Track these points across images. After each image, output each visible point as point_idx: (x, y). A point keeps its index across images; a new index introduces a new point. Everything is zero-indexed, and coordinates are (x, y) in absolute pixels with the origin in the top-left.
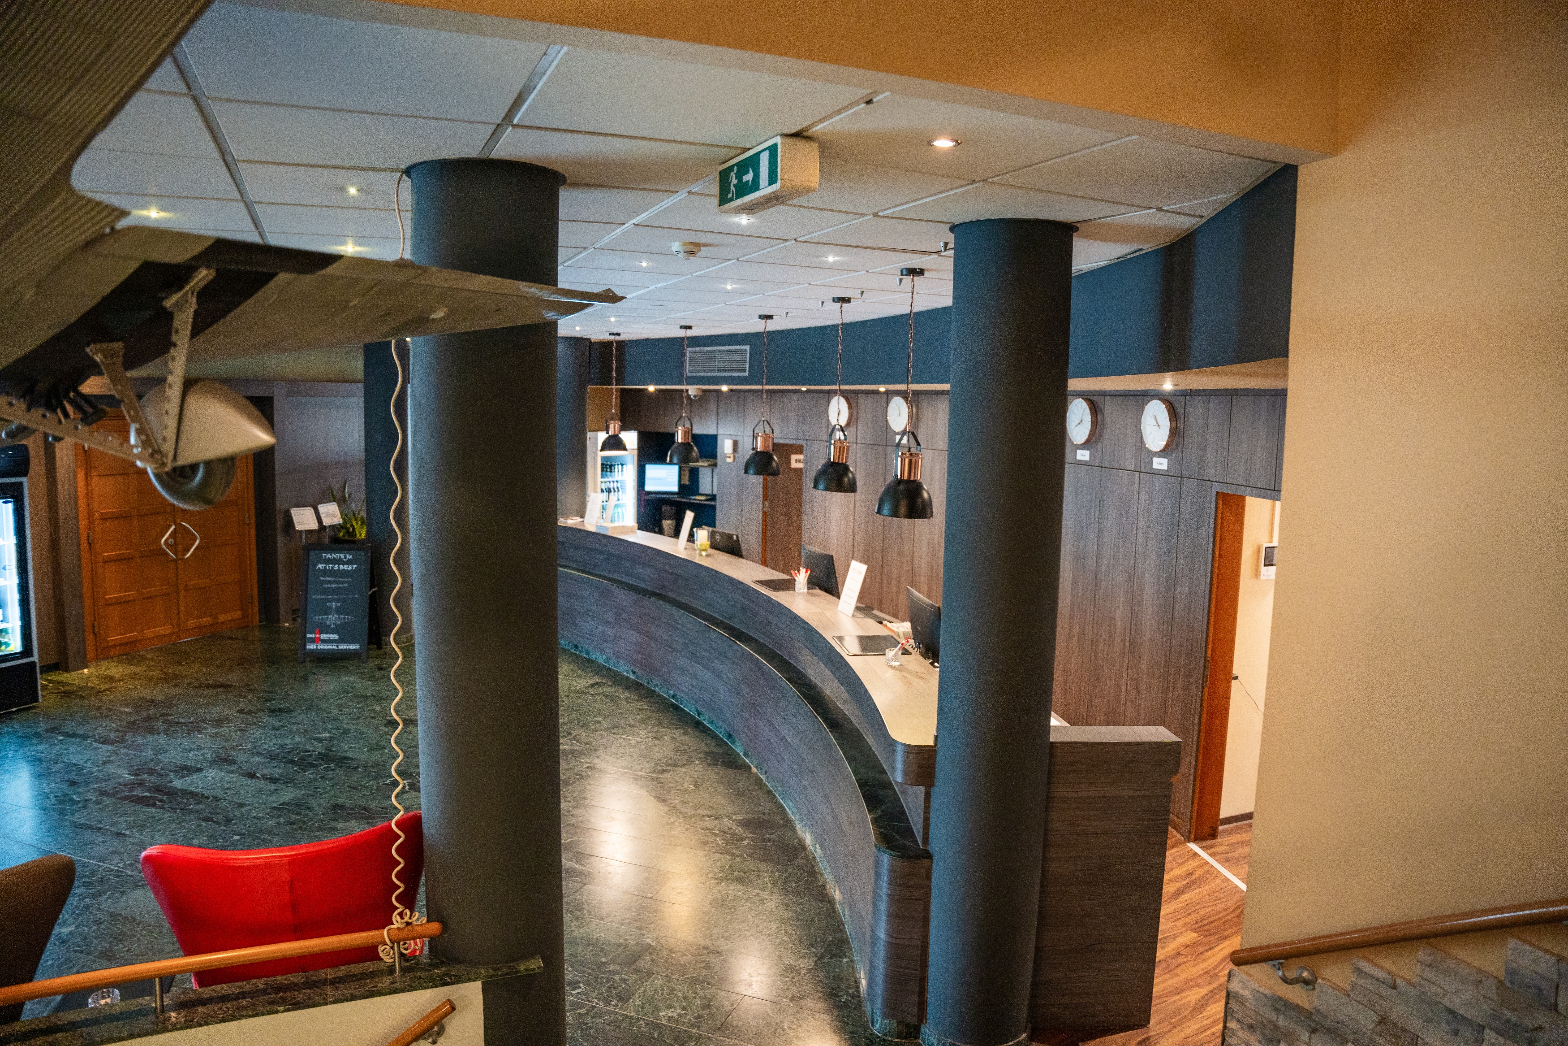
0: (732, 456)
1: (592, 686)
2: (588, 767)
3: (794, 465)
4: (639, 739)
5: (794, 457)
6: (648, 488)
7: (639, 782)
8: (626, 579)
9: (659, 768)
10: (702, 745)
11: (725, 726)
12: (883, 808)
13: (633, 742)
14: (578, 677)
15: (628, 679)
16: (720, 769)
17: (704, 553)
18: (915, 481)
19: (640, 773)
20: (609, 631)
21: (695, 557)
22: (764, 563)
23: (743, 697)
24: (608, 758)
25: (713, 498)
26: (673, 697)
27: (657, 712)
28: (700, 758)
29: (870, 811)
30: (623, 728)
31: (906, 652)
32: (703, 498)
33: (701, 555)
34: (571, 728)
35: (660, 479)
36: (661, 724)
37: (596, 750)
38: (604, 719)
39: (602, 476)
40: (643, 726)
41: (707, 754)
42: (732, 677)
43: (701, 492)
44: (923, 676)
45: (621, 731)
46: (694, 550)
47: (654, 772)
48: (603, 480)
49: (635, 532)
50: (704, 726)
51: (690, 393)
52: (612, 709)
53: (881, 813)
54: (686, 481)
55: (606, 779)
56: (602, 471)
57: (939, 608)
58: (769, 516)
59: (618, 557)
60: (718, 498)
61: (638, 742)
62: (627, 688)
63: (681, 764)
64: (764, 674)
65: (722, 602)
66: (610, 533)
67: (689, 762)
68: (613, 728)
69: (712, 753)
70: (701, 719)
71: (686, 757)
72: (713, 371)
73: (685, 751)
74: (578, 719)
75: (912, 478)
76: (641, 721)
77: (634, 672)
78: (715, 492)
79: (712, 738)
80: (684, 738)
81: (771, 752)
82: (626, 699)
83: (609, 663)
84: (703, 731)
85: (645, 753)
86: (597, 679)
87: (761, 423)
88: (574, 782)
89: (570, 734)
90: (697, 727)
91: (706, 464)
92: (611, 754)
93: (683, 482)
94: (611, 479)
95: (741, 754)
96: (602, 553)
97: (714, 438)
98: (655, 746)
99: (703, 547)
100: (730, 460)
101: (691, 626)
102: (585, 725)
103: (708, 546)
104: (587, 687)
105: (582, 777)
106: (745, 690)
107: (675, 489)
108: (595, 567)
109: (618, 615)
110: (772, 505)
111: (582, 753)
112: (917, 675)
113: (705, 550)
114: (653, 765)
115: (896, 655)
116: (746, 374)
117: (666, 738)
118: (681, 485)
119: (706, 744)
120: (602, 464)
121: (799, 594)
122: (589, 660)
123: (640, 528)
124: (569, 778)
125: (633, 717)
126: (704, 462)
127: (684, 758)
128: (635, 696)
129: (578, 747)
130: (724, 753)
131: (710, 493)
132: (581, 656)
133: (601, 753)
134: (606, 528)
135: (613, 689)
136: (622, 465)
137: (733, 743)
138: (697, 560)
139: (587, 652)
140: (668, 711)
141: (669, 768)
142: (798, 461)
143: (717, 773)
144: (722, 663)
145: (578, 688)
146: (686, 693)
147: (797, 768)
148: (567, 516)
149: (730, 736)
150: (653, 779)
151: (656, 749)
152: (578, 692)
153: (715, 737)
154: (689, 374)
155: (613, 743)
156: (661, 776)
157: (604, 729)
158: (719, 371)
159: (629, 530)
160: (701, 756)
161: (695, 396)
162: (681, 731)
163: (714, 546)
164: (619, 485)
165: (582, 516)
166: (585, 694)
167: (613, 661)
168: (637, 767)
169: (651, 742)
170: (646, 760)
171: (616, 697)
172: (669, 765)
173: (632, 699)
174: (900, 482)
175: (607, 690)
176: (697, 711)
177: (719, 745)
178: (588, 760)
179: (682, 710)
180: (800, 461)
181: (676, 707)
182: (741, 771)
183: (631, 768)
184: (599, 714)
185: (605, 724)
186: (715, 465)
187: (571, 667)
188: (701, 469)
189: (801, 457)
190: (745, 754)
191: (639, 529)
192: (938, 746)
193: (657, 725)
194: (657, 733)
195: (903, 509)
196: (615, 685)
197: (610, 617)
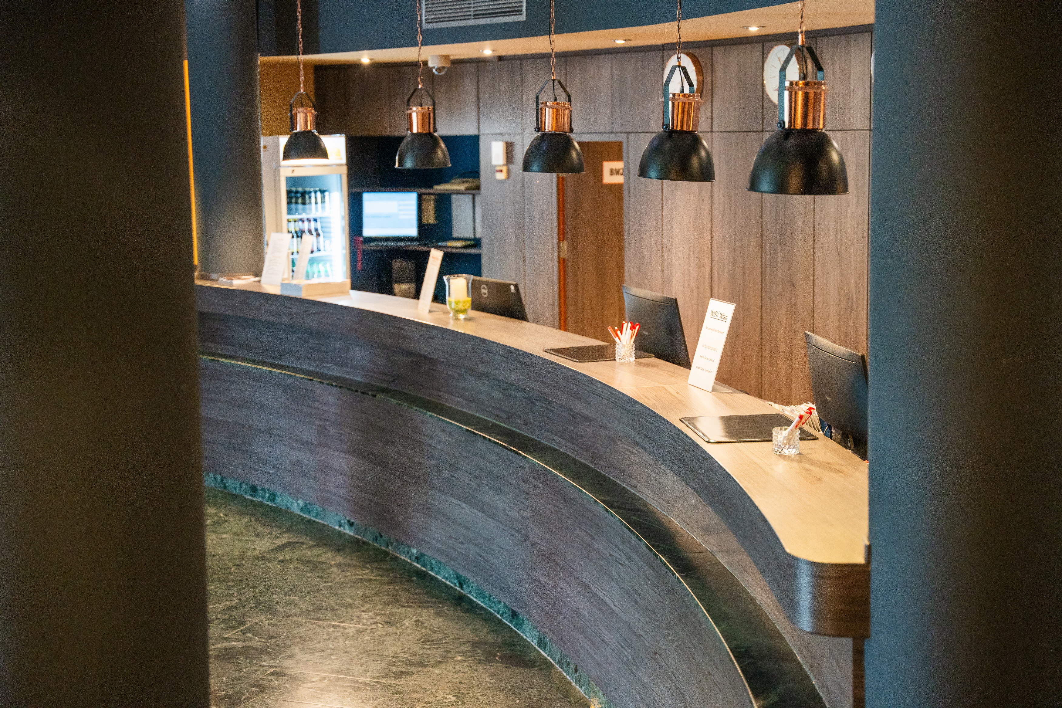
0: (504, 169)
1: (282, 548)
2: (272, 674)
3: (608, 179)
4: (360, 626)
5: (607, 166)
6: (368, 231)
7: (362, 694)
8: (334, 371)
9: (394, 669)
10: (468, 630)
11: (505, 599)
12: (780, 690)
13: (351, 631)
14: (257, 535)
15: (341, 534)
16: (498, 668)
17: (461, 316)
18: (814, 131)
19: (363, 679)
20: (307, 458)
21: (447, 323)
22: (563, 325)
23: (535, 544)
24: (308, 656)
25: (477, 243)
26: (417, 559)
27: (389, 584)
28: (464, 652)
29: (756, 696)
30: (333, 610)
31: (806, 437)
32: (459, 244)
33: (457, 319)
34: (243, 615)
35: (388, 216)
36: (397, 601)
37: (286, 646)
38: (302, 598)
39: (290, 212)
40: (368, 606)
41: (475, 645)
42: (514, 514)
43: (455, 235)
44: (838, 467)
45: (330, 615)
46: (447, 313)
47: (387, 676)
48: (292, 217)
49: (347, 293)
50: (471, 601)
51: (430, 65)
52: (315, 582)
53: (777, 699)
54: (430, 219)
55: (304, 691)
56: (289, 203)
57: (863, 357)
58: (569, 265)
59: (320, 335)
60: (484, 243)
61: (358, 631)
62: (339, 549)
63: (432, 661)
64: (568, 501)
65: (494, 394)
66: (304, 295)
67: (446, 658)
68: (317, 610)
69: (485, 643)
70: (465, 591)
71: (440, 652)
72: (467, 18)
73: (438, 642)
74: (255, 598)
75: (810, 126)
76: (365, 598)
77: (351, 524)
78: (479, 234)
79: (484, 619)
80: (437, 622)
81: (583, 632)
82: (338, 565)
83: (309, 512)
84: (467, 611)
85: (371, 646)
86: (287, 538)
87: (549, 86)
88: (248, 699)
89: (243, 623)
90: (459, 605)
91: (462, 187)
92: (312, 651)
93: (425, 221)
94: (304, 216)
95: (534, 644)
96: (294, 329)
97: (474, 140)
98: (388, 635)
99: (460, 306)
100: (501, 176)
101: (443, 436)
102: (270, 608)
103: (468, 305)
104: (273, 550)
105: (261, 688)
106: (536, 533)
107: (413, 231)
108: (281, 355)
109: (322, 430)
110: (573, 247)
111: (263, 651)
112: (828, 467)
113: (464, 311)
114: (384, 665)
115: (789, 440)
116: (523, 17)
117: (406, 622)
118: (421, 226)
119: (474, 631)
120: (289, 192)
121: (622, 364)
122: (274, 510)
123: (355, 286)
124: (240, 692)
125: (350, 592)
126: (459, 183)
127: (435, 653)
128: (354, 561)
129: (256, 643)
130: (504, 643)
131: (471, 236)
132: (262, 505)
133: (295, 650)
134: (298, 287)
135: (316, 551)
136: (323, 192)
137: (520, 626)
138: (451, 326)
139: (273, 497)
140: (410, 581)
141: (412, 669)
142: (612, 172)
143: (492, 675)
144: (498, 491)
145: (257, 553)
146: (439, 551)
147: (628, 653)
148: (231, 273)
149: (514, 615)
150: (384, 686)
151: (389, 640)
152: (257, 558)
153: (488, 618)
154: (425, 26)
155: (317, 633)
156: (398, 682)
157: (301, 614)
158: (476, 16)
159: (337, 289)
160: (466, 648)
161: (439, 70)
162: (431, 611)
163: (478, 306)
164: (319, 225)
165: (258, 274)
166: (269, 560)
167: (317, 508)
168: (356, 669)
169: (381, 630)
170: (372, 658)
171: (321, 563)
172: (412, 665)
173: (349, 565)
174: (788, 133)
175: (308, 554)
176: (459, 578)
177: (495, 631)
178: (272, 663)
179: (432, 578)
180: (617, 172)
181: (422, 575)
182: (533, 670)
183: (347, 672)
184: (292, 591)
185: (303, 606)
186: (478, 188)
187: (245, 521)
188: (454, 197)
189: (619, 165)
190: (541, 643)
191: (353, 288)
192: (873, 564)
193: (391, 603)
194: (391, 615)
195: (795, 179)
196: (318, 545)
197: (310, 435)
